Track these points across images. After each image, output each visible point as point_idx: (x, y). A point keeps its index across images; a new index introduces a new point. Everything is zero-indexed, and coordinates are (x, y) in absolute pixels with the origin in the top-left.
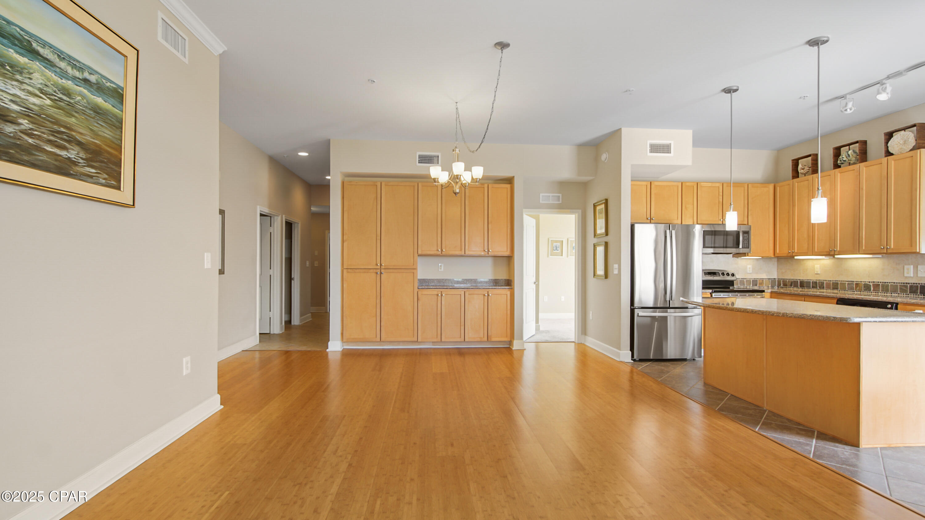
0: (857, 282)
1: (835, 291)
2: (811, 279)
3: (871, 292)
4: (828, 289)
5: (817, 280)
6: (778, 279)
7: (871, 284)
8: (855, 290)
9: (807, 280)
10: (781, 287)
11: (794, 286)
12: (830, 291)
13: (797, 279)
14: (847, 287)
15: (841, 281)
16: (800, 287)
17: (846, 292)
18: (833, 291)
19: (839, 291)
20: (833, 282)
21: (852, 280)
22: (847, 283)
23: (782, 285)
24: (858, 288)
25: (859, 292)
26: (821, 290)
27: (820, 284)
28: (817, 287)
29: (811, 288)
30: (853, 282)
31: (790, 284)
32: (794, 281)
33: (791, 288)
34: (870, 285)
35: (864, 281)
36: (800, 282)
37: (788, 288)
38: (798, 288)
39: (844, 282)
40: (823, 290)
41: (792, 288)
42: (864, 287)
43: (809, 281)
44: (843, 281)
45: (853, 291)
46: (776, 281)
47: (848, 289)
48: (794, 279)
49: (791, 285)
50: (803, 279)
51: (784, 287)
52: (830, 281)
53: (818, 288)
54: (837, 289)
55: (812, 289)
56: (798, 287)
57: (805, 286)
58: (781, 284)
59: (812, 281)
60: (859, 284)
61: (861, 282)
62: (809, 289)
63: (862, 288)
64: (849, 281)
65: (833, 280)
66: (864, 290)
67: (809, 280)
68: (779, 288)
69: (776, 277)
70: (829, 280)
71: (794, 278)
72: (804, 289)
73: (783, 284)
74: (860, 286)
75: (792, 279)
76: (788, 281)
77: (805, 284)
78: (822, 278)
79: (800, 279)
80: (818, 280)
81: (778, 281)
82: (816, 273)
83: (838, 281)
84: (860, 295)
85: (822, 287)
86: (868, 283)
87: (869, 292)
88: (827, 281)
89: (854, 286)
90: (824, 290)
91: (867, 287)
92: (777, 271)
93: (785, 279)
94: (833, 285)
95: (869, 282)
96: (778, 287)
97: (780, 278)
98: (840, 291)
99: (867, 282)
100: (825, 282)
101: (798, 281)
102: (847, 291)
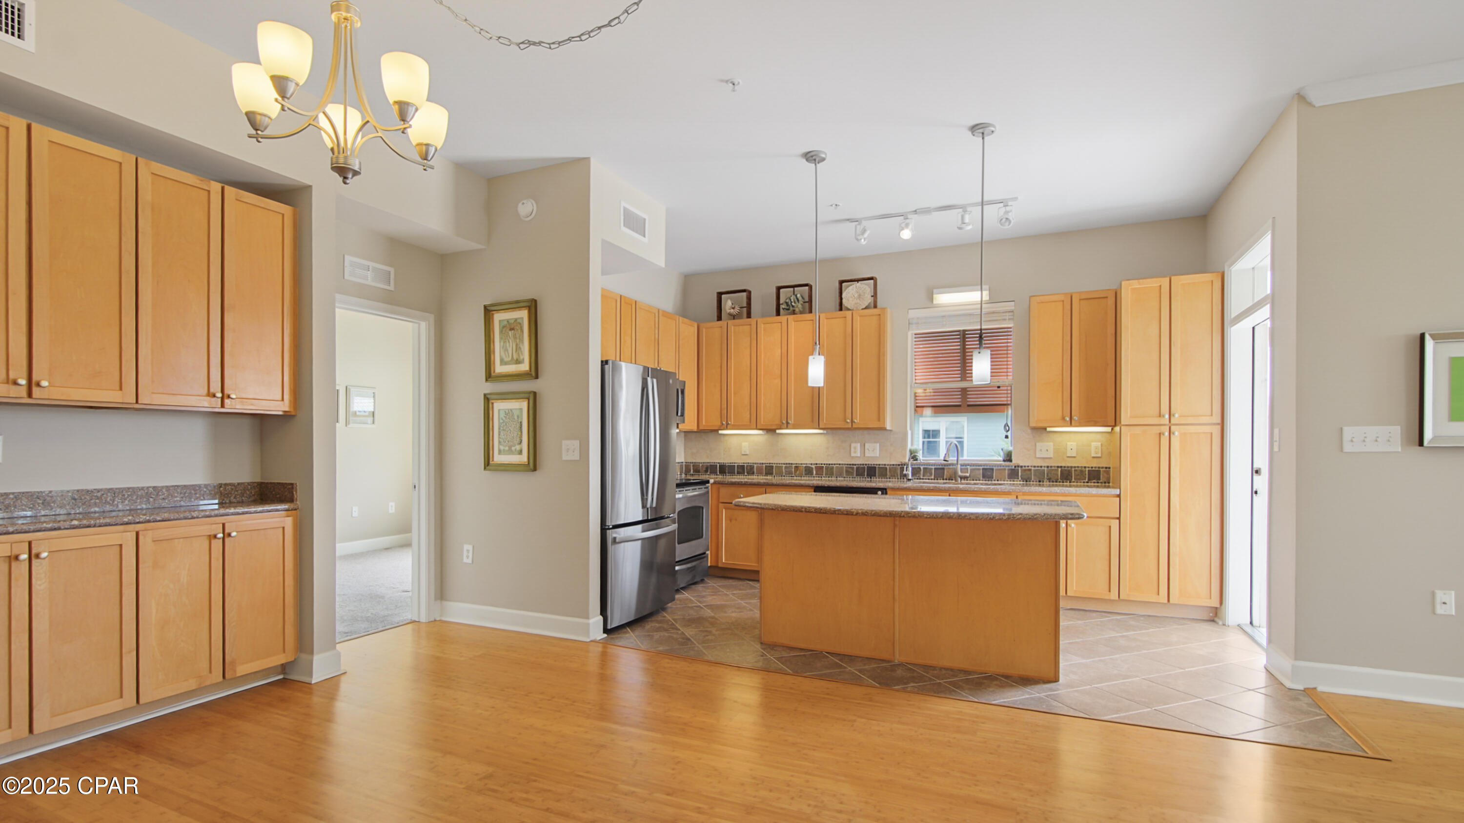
0: (796, 464)
1: (768, 477)
2: (736, 462)
3: (814, 477)
4: (759, 475)
5: (744, 463)
6: (686, 463)
7: (813, 466)
8: (795, 474)
9: (730, 463)
10: (690, 475)
11: (710, 473)
12: (761, 477)
13: (715, 463)
14: (784, 471)
15: (777, 464)
16: (719, 473)
17: (783, 478)
18: (766, 477)
19: (774, 476)
20: (766, 465)
21: (791, 462)
22: (784, 466)
23: (692, 471)
24: (798, 472)
25: (799, 477)
26: (750, 477)
27: (749, 468)
28: (744, 473)
29: (736, 474)
30: (792, 464)
31: (704, 469)
32: (710, 465)
33: (706, 475)
34: (812, 468)
35: (805, 462)
36: (719, 466)
37: (701, 475)
38: (717, 475)
39: (781, 465)
40: (752, 477)
41: (708, 475)
42: (805, 470)
43: (734, 464)
44: (779, 464)
45: (791, 477)
46: (683, 465)
47: (786, 474)
48: (710, 463)
49: (706, 471)
50: (724, 462)
51: (695, 475)
52: (763, 464)
53: (746, 474)
54: (771, 474)
55: (737, 476)
56: (717, 473)
57: (727, 471)
58: (690, 471)
59: (738, 464)
60: (799, 467)
61: (802, 464)
62: (733, 475)
63: (802, 472)
64: (787, 464)
65: (766, 462)
66: (805, 474)
67: (732, 463)
68: (688, 476)
69: (683, 460)
70: (761, 462)
71: (711, 461)
72: (726, 475)
73: (693, 469)
74: (800, 470)
75: (708, 463)
76: (701, 465)
77: (727, 469)
78: (751, 460)
79: (720, 462)
80: (746, 463)
81: (685, 465)
82: (743, 453)
83: (772, 464)
84: (801, 480)
85: (751, 472)
86: (810, 466)
87: (811, 477)
88: (758, 463)
89: (793, 470)
90: (754, 477)
91: (808, 471)
92: (685, 452)
93: (697, 463)
94: (766, 469)
95: (811, 464)
96: (686, 474)
97: (689, 461)
98: (776, 477)
99: (809, 464)
100: (755, 465)
101: (717, 465)
102: (784, 476)
